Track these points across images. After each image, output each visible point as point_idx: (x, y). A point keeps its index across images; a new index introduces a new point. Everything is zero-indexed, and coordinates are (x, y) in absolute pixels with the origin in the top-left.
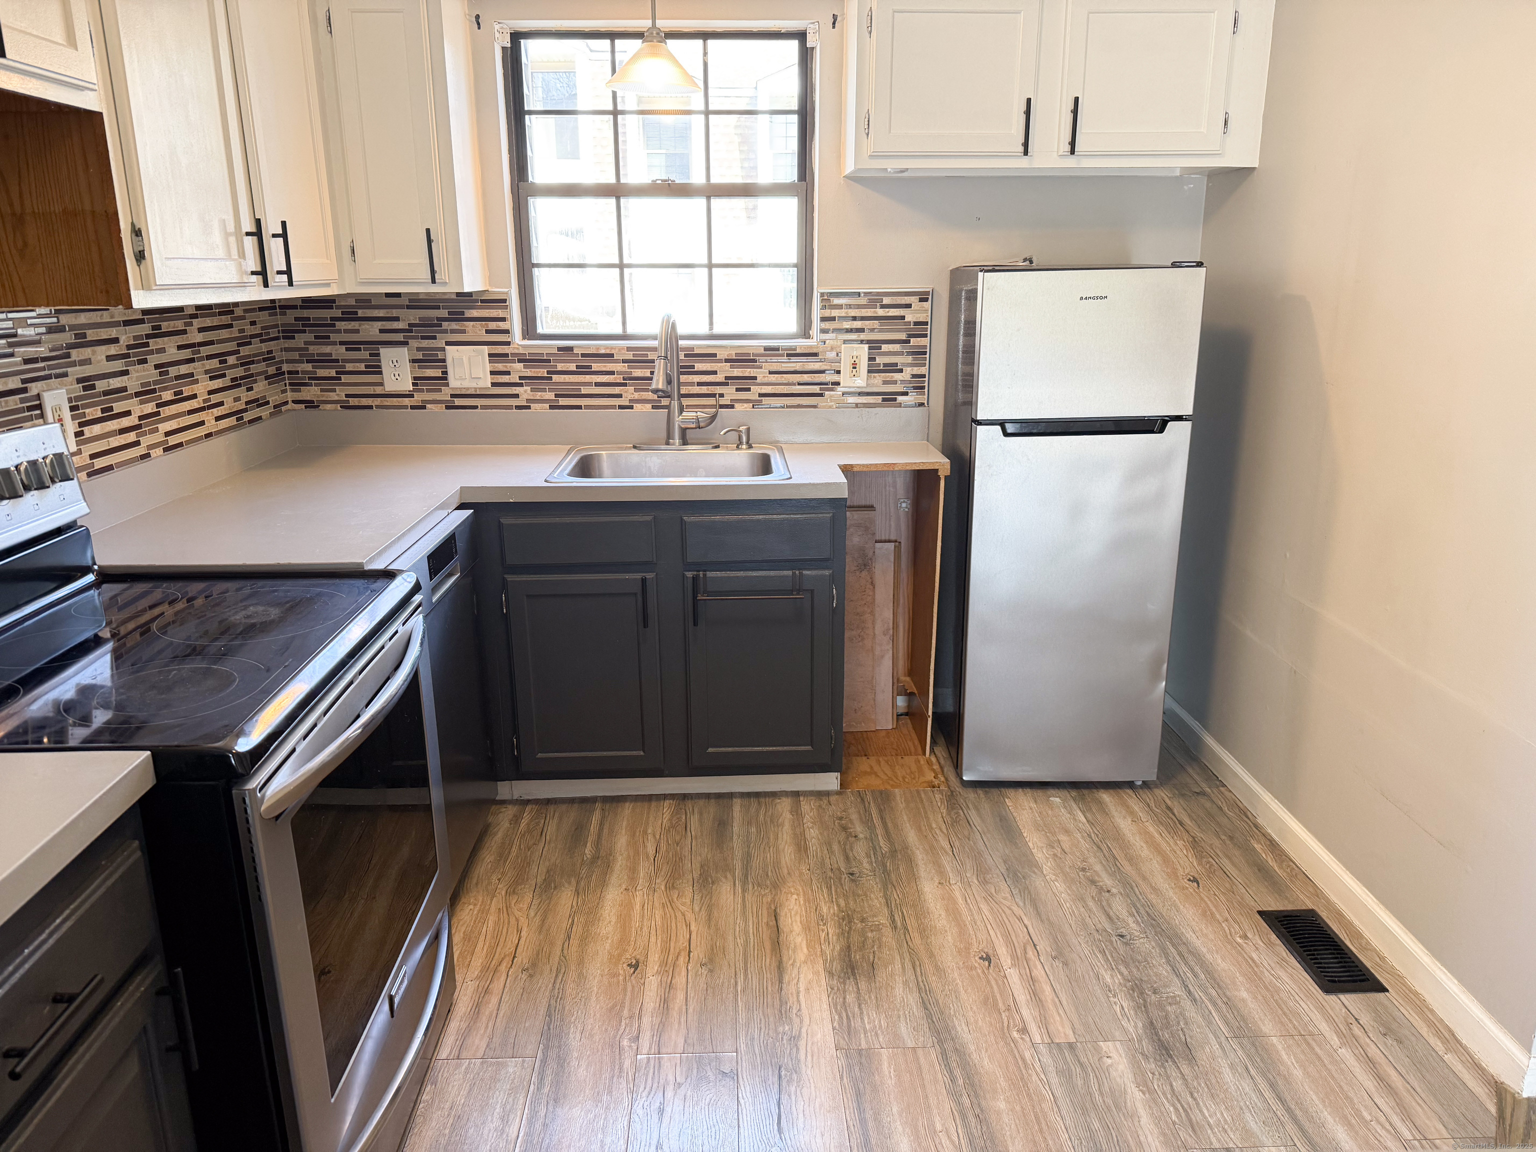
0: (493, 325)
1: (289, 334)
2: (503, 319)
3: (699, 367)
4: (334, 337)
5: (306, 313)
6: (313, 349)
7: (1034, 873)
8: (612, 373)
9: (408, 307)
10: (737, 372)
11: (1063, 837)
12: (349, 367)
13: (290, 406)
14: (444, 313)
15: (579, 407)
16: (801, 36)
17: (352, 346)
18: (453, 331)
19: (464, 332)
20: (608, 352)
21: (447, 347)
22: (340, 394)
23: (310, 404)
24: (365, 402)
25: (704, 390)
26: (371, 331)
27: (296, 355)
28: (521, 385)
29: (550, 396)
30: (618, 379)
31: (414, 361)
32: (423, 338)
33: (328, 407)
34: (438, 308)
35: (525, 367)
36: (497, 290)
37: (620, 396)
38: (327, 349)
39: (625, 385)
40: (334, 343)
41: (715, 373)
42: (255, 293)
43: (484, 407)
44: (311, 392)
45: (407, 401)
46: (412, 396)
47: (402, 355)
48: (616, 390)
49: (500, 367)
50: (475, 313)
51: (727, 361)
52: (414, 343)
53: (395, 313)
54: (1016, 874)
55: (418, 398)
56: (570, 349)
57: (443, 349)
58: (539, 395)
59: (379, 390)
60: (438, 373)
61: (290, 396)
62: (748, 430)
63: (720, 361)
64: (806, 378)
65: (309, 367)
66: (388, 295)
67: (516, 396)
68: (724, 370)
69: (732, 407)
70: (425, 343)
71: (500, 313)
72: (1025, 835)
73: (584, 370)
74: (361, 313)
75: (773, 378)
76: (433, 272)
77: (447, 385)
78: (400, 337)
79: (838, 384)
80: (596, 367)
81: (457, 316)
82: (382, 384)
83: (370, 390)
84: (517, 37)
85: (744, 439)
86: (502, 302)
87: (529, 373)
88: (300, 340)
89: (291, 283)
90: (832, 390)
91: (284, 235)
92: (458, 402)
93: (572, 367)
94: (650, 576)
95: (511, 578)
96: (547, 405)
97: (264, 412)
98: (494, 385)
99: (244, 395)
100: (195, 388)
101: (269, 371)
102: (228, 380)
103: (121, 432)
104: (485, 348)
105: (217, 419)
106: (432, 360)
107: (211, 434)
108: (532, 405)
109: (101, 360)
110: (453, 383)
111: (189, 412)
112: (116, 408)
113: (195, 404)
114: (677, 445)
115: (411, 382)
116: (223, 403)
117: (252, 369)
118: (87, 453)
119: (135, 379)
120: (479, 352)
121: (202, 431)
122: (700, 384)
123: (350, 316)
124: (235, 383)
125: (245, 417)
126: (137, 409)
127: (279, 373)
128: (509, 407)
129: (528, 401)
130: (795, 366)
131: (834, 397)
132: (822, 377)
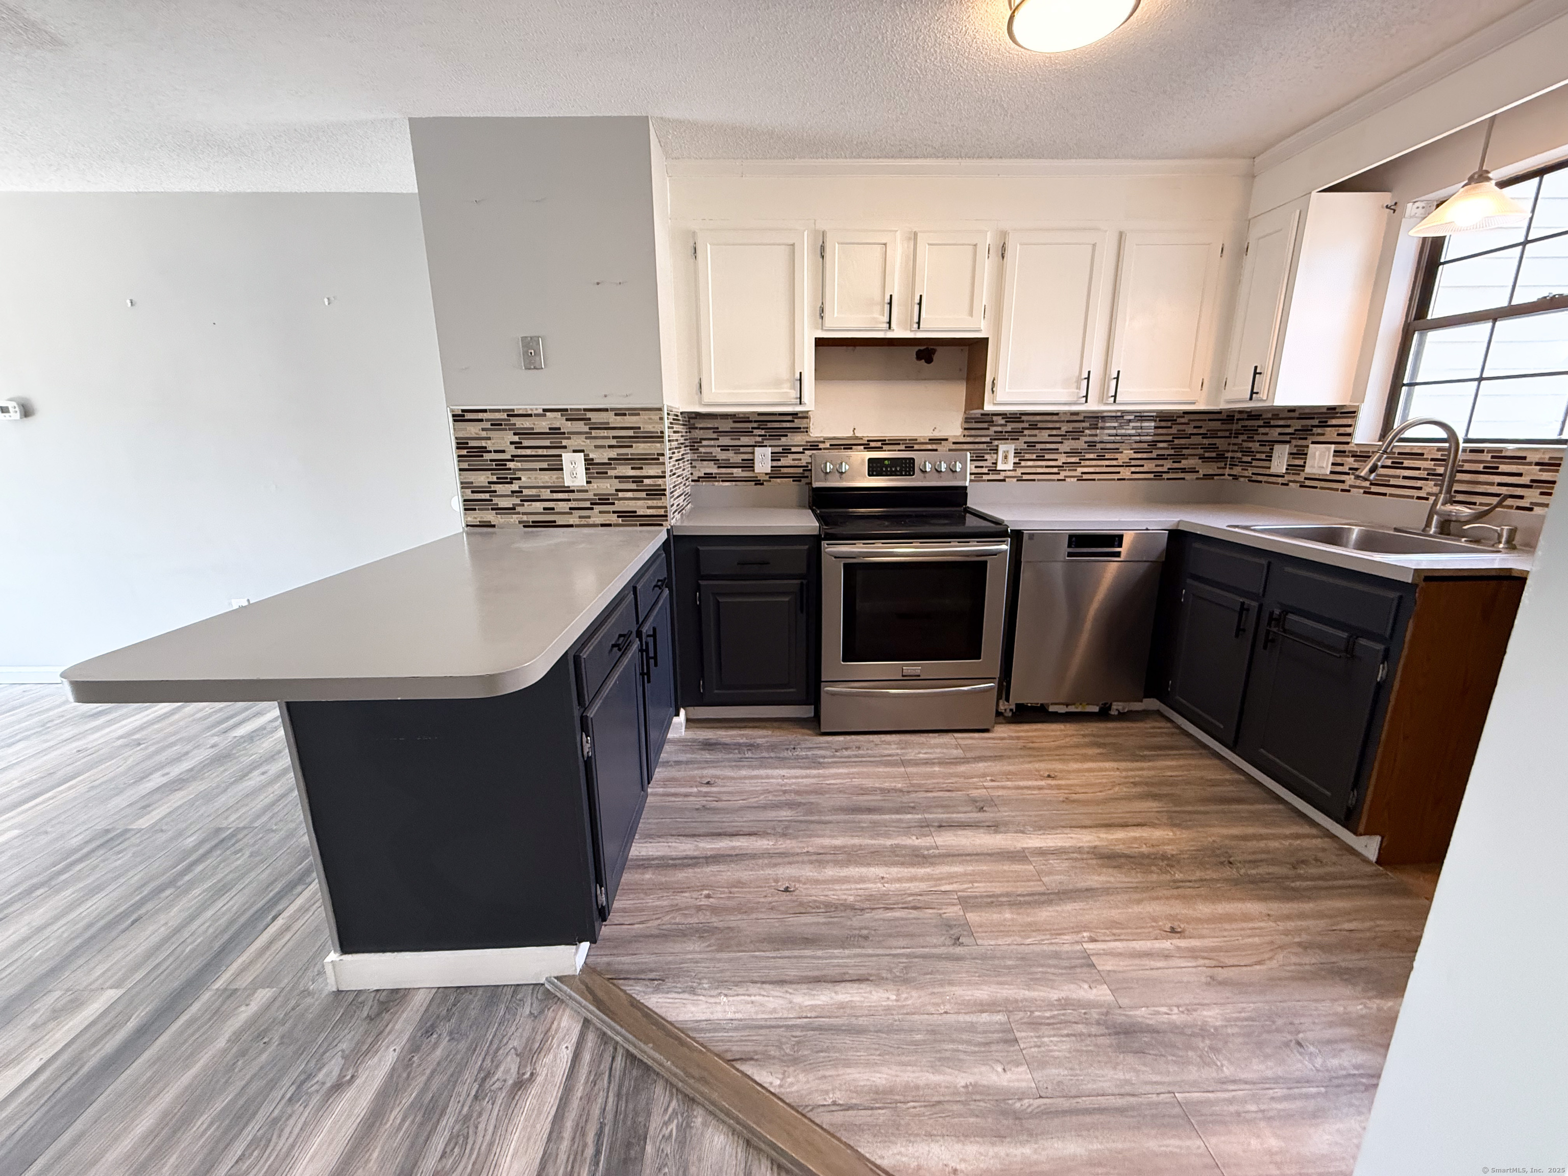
0: (1342, 430)
1: (1235, 434)
3: (1504, 468)
4: (1256, 438)
6: (1245, 444)
8: (1419, 469)
9: (1298, 418)
10: (1544, 476)
12: (1258, 456)
13: (1227, 477)
14: (1316, 422)
15: (1385, 495)
17: (1263, 443)
18: (1319, 434)
19: (1323, 434)
20: (1419, 451)
21: (1311, 446)
22: (1248, 473)
23: (1235, 477)
24: (1260, 478)
25: (1504, 490)
26: (1274, 434)
27: (1236, 448)
28: (1348, 474)
29: (1366, 484)
30: (1423, 474)
31: (1291, 454)
32: (1300, 439)
33: (1242, 479)
34: (1313, 418)
35: (1355, 461)
36: (1347, 404)
37: (1420, 488)
38: (1250, 445)
39: (1427, 479)
40: (1254, 441)
41: (1520, 475)
43: (1322, 488)
44: (1237, 471)
45: (1280, 480)
46: (1283, 477)
47: (1287, 448)
48: (1419, 484)
49: (1339, 460)
50: (1334, 422)
51: (1537, 464)
52: (1294, 442)
53: (1289, 422)
55: (1287, 478)
57: (1308, 446)
58: (1358, 483)
59: (1267, 472)
60: (1301, 462)
62: (1512, 532)
63: (1530, 464)
65: (1239, 455)
66: (1291, 411)
67: (1343, 482)
68: (1533, 473)
69: (1531, 509)
70: (1300, 442)
71: (1350, 422)
73: (1397, 465)
74: (1273, 423)
76: (1253, 395)
77: (1303, 471)
78: (1287, 438)
80: (1407, 463)
81: (1324, 425)
82: (1270, 468)
83: (1264, 471)
85: (1504, 539)
86: (1354, 413)
88: (1240, 439)
91: (1117, 378)
92: (1308, 483)
93: (1389, 463)
95: (1189, 581)
96: (1362, 491)
97: (1188, 476)
98: (1332, 472)
99: (1168, 464)
100: (1117, 456)
101: (1207, 455)
102: (1154, 455)
103: (1047, 467)
104: (1333, 446)
105: (1132, 473)
106: (1301, 453)
107: (1124, 479)
108: (1352, 490)
109: (1044, 435)
110: (1308, 470)
111: (1107, 466)
112: (1047, 457)
113: (1114, 463)
114: (1431, 532)
115: (1285, 467)
116: (1142, 466)
117: (1185, 452)
118: (1019, 471)
119: (1067, 446)
120: (1329, 449)
121: (1116, 476)
122: (1500, 484)
123: (1267, 425)
124: (1160, 457)
125: (1165, 476)
126: (1062, 459)
127: (1221, 457)
128: (1337, 490)
129: (1351, 486)
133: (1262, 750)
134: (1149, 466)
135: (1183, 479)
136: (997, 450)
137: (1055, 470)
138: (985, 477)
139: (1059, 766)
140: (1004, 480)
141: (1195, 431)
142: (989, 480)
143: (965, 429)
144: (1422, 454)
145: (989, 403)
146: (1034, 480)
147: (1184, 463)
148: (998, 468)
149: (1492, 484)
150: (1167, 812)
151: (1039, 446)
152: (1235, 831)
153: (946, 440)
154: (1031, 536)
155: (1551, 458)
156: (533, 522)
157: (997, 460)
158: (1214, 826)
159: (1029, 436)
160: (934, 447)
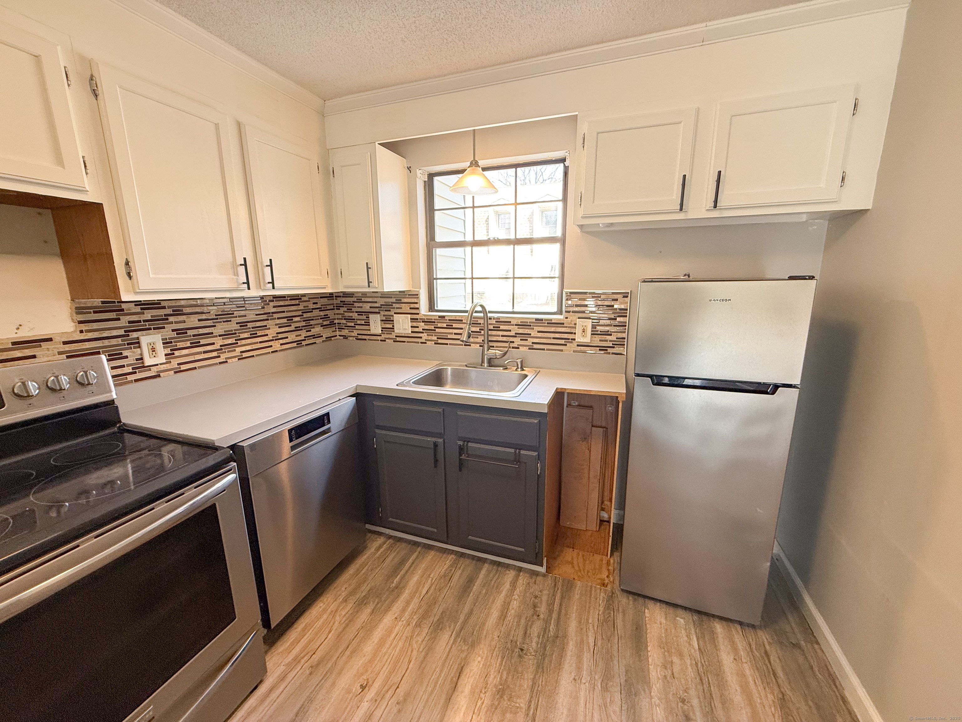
0: (412, 306)
1: (338, 308)
2: (417, 303)
3: (502, 327)
4: (354, 309)
5: (344, 299)
7: (644, 690)
9: (381, 297)
10: (521, 331)
11: (676, 660)
12: (359, 322)
13: (338, 337)
14: (394, 300)
15: (447, 344)
16: (563, 160)
17: (360, 313)
18: (397, 308)
19: (401, 308)
20: (458, 318)
21: (395, 315)
22: (355, 333)
23: (345, 337)
24: (364, 337)
25: (505, 339)
26: (367, 307)
27: (340, 316)
28: (423, 333)
29: (435, 338)
31: (382, 321)
32: (386, 311)
33: (351, 338)
34: (391, 298)
35: (425, 325)
36: (414, 290)
38: (351, 314)
40: (353, 312)
41: (510, 331)
43: (408, 342)
44: (345, 332)
45: (379, 338)
46: (381, 336)
47: (378, 317)
49: (415, 324)
50: (406, 300)
51: (516, 325)
52: (382, 313)
53: (375, 300)
54: (630, 688)
55: (383, 336)
56: (444, 317)
57: (393, 316)
58: (430, 338)
59: (369, 333)
60: (391, 326)
61: (338, 333)
62: (522, 362)
63: (513, 325)
64: (557, 335)
65: (344, 321)
66: (373, 292)
67: (421, 338)
68: (515, 330)
69: (518, 348)
70: (387, 313)
71: (415, 300)
72: (649, 649)
73: (449, 327)
74: (363, 299)
75: (540, 335)
76: (369, 282)
77: (394, 331)
78: (377, 310)
79: (574, 339)
80: (455, 326)
81: (399, 301)
82: (370, 330)
83: (365, 332)
84: (431, 176)
85: (519, 366)
86: (416, 296)
87: (426, 327)
88: (342, 310)
89: (273, 288)
90: (572, 342)
91: (271, 266)
92: (398, 339)
93: (445, 325)
94: (441, 440)
95: (377, 431)
96: (433, 343)
97: (318, 341)
98: (412, 332)
99: (304, 334)
100: (267, 332)
101: (325, 323)
102: (292, 328)
103: (205, 352)
104: (409, 315)
105: (281, 344)
106: (388, 320)
107: (277, 351)
108: (427, 342)
109: (193, 321)
110: (396, 331)
111: (260, 342)
112: (203, 342)
113: (266, 338)
114: (486, 366)
115: (380, 329)
116: (287, 338)
117: (312, 322)
118: (174, 363)
119: (220, 329)
120: (407, 317)
121: (270, 350)
122: (502, 336)
123: (359, 301)
124: (297, 329)
125: (304, 343)
126: (219, 342)
127: (332, 324)
128: (418, 343)
129: (426, 340)
130: (553, 329)
131: (572, 346)
132: (566, 336)
133: (470, 537)
134: (292, 337)
135: (315, 343)
136: (139, 343)
137: (215, 354)
138: (130, 378)
139: (358, 662)
140: (159, 376)
141: (315, 306)
142: (136, 381)
143: (80, 322)
144: (462, 320)
145: (128, 291)
146: (195, 368)
147: (314, 331)
148: (146, 364)
149: (499, 336)
150: (457, 636)
151: (190, 332)
152: (495, 614)
153: (50, 340)
154: (253, 447)
155: (521, 322)
157: (141, 354)
158: (486, 620)
159: (176, 322)
160: (28, 352)
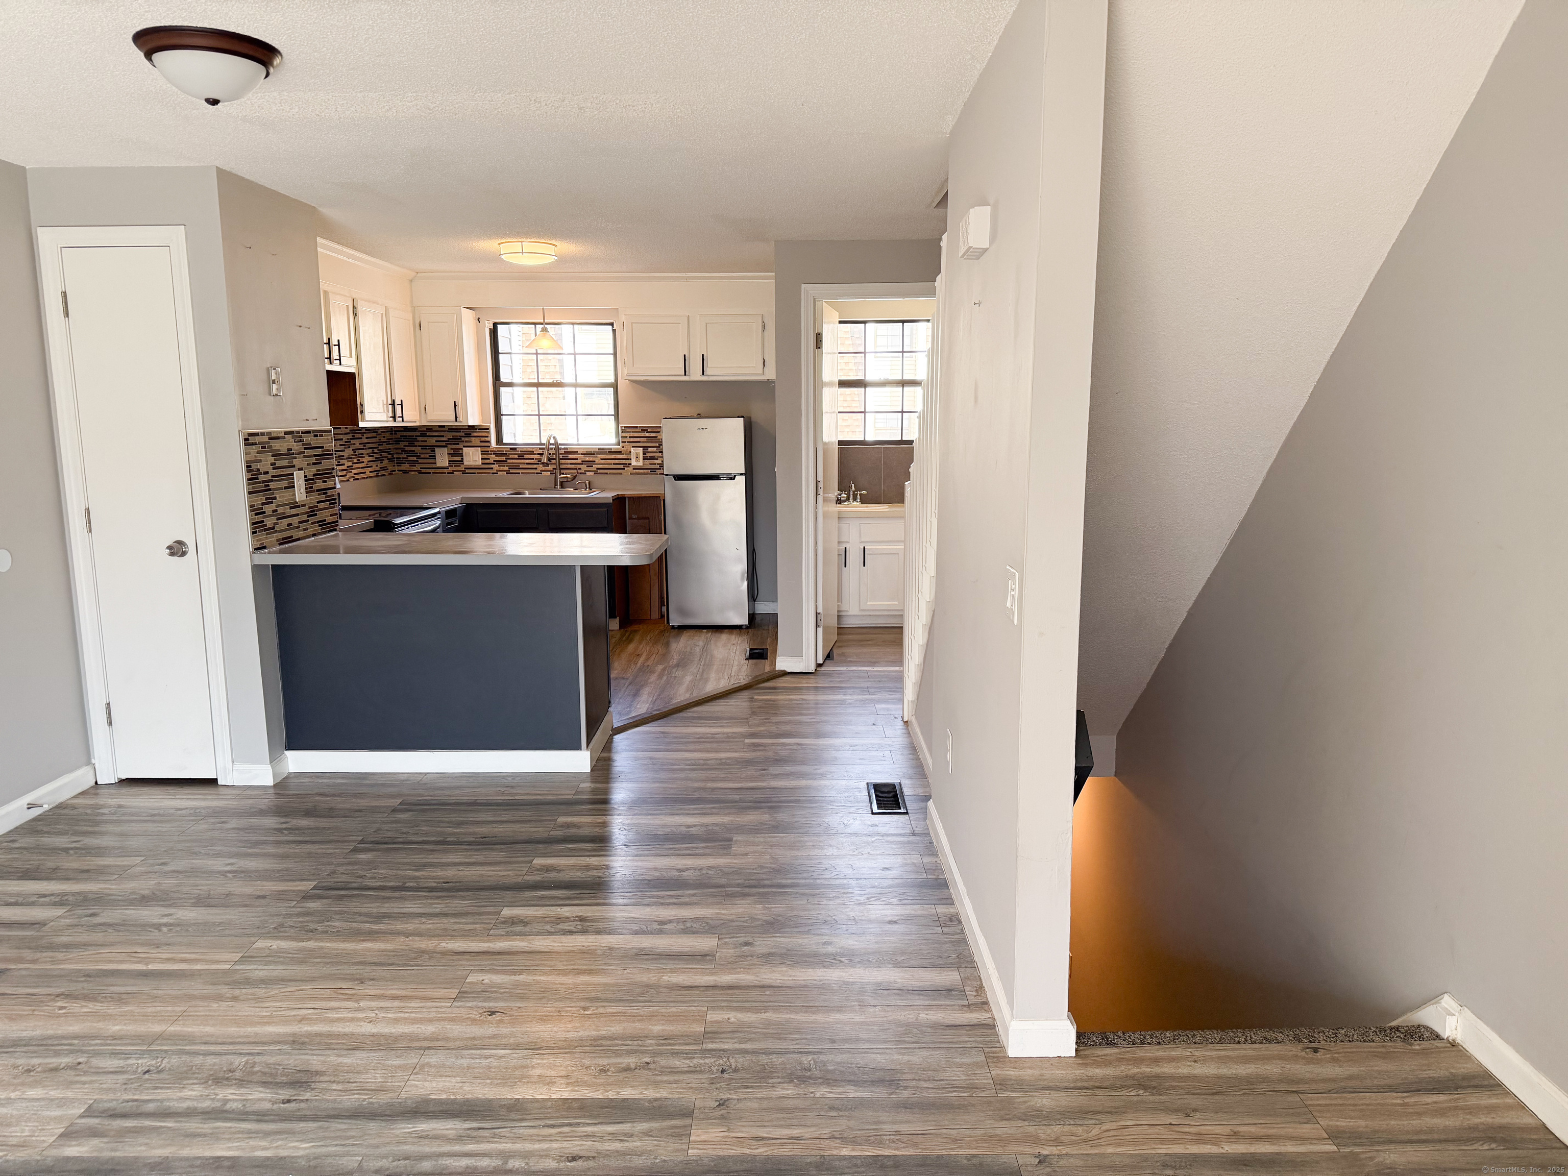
0: (483, 439)
1: (397, 441)
2: (487, 436)
3: (570, 456)
4: (416, 444)
5: (405, 434)
6: (407, 448)
8: (533, 459)
9: (448, 431)
10: (587, 459)
12: (422, 456)
13: (397, 472)
14: (463, 434)
15: (519, 473)
16: (612, 324)
17: (424, 447)
18: (466, 442)
19: (471, 442)
20: (531, 450)
21: (463, 448)
22: (418, 467)
23: (405, 472)
24: (428, 471)
25: (573, 466)
26: (432, 441)
27: (400, 451)
28: (494, 464)
29: (506, 468)
30: (536, 461)
31: (449, 454)
32: (454, 444)
33: (413, 473)
34: (458, 432)
35: (496, 456)
36: (485, 424)
37: (536, 469)
38: (413, 449)
39: (538, 464)
40: (416, 446)
41: (577, 459)
42: (391, 424)
43: (478, 473)
44: (405, 467)
45: (446, 471)
46: (448, 468)
47: (444, 451)
48: (535, 466)
49: (485, 456)
50: (475, 434)
51: (583, 454)
52: (450, 446)
53: (442, 434)
55: (451, 469)
56: (515, 449)
58: (502, 468)
59: (434, 466)
60: (459, 459)
61: (396, 468)
62: (589, 483)
63: (579, 454)
64: (617, 461)
65: (405, 456)
66: (440, 426)
67: (492, 469)
68: (581, 458)
69: (585, 474)
70: (455, 446)
71: (486, 434)
73: (521, 458)
74: (428, 434)
75: (603, 461)
76: (456, 417)
77: (463, 464)
78: (444, 444)
79: (630, 464)
80: (526, 456)
81: (468, 435)
82: (435, 463)
83: (430, 466)
84: (495, 324)
85: (587, 487)
86: (487, 430)
87: (498, 459)
88: (402, 445)
89: (403, 420)
90: (629, 467)
91: (401, 404)
92: (467, 471)
93: (516, 456)
96: (505, 473)
97: (387, 473)
98: (483, 464)
99: (380, 465)
100: (364, 459)
101: (389, 457)
102: (374, 458)
104: (479, 448)
105: (370, 472)
106: (457, 453)
107: (369, 477)
108: (498, 473)
110: (466, 463)
111: (361, 468)
113: (364, 465)
114: (558, 489)
115: (447, 462)
116: (372, 466)
117: (383, 455)
119: (347, 453)
120: (478, 450)
121: (365, 476)
122: (571, 464)
123: (423, 435)
124: (377, 460)
125: (380, 473)
126: (346, 464)
127: (393, 458)
128: (490, 472)
129: (498, 469)
130: (613, 457)
131: (631, 469)
132: (623, 461)
135: (385, 475)
141: (384, 439)
147: (385, 463)
149: (567, 464)
155: (586, 452)
156: (284, 539)
